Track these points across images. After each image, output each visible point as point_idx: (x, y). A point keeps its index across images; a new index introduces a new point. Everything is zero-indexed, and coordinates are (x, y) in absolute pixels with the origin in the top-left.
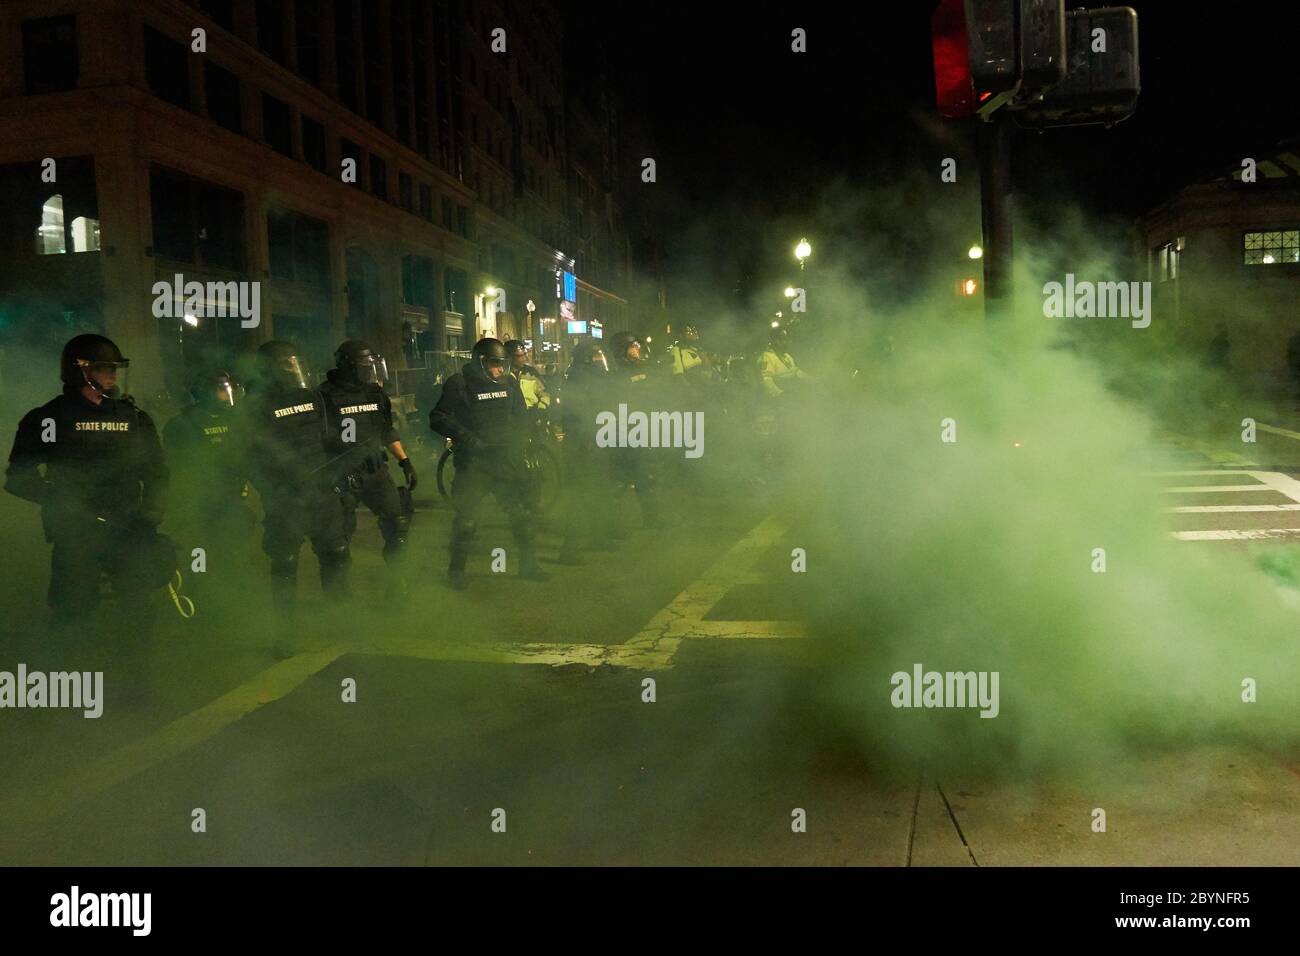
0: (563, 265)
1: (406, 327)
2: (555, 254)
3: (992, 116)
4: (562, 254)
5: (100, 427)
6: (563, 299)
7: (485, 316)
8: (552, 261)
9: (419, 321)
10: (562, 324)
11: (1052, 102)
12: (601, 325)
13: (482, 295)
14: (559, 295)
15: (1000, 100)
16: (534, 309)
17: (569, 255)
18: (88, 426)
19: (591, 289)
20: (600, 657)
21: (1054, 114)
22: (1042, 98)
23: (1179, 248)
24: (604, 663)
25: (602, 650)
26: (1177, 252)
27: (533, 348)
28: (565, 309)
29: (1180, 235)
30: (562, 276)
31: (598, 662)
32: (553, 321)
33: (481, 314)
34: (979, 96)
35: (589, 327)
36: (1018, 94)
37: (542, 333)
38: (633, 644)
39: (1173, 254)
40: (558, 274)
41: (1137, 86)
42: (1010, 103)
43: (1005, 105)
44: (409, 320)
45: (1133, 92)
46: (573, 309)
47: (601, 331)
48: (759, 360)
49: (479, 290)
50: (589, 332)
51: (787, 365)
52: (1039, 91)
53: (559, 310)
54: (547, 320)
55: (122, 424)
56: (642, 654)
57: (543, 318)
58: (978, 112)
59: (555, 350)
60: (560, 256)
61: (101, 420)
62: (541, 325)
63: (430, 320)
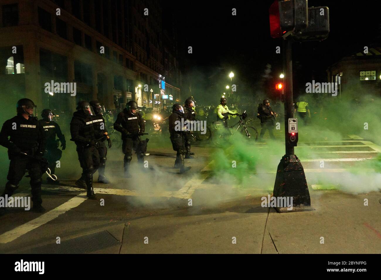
0: (161, 79)
1: (115, 96)
2: (159, 75)
3: (286, 38)
4: (161, 75)
5: (28, 126)
6: (161, 88)
7: (138, 93)
8: (158, 78)
9: (119, 95)
10: (161, 96)
11: (303, 34)
12: (172, 96)
13: (137, 87)
14: (160, 87)
15: (289, 33)
16: (153, 91)
17: (163, 76)
18: (24, 126)
19: (169, 86)
20: (171, 195)
21: (305, 37)
22: (301, 33)
23: (341, 76)
24: (172, 196)
25: (171, 193)
26: (340, 76)
27: (152, 103)
28: (162, 92)
29: (341, 72)
30: (161, 82)
31: (170, 197)
32: (158, 95)
33: (137, 93)
34: (283, 32)
35: (169, 97)
36: (294, 31)
37: (155, 98)
38: (181, 191)
39: (339, 77)
40: (160, 81)
41: (329, 30)
42: (292, 34)
43: (290, 35)
44: (116, 94)
45: (328, 31)
46: (164, 91)
47: (172, 98)
48: (217, 107)
49: (137, 86)
50: (169, 98)
51: (226, 109)
52: (300, 31)
53: (160, 92)
54: (156, 95)
55: (34, 126)
56: (183, 194)
57: (155, 94)
58: (282, 37)
59: (159, 103)
60: (160, 76)
61: (28, 124)
62: (155, 96)
63: (122, 94)
